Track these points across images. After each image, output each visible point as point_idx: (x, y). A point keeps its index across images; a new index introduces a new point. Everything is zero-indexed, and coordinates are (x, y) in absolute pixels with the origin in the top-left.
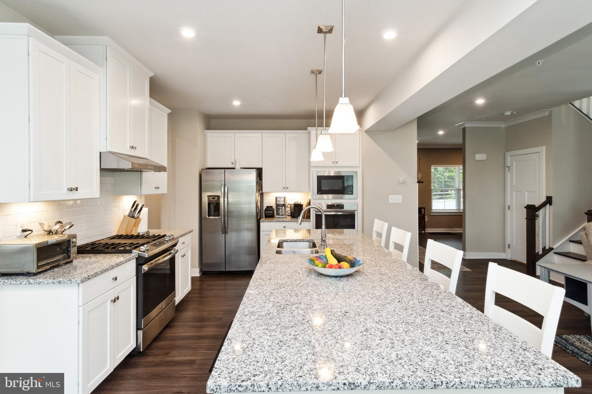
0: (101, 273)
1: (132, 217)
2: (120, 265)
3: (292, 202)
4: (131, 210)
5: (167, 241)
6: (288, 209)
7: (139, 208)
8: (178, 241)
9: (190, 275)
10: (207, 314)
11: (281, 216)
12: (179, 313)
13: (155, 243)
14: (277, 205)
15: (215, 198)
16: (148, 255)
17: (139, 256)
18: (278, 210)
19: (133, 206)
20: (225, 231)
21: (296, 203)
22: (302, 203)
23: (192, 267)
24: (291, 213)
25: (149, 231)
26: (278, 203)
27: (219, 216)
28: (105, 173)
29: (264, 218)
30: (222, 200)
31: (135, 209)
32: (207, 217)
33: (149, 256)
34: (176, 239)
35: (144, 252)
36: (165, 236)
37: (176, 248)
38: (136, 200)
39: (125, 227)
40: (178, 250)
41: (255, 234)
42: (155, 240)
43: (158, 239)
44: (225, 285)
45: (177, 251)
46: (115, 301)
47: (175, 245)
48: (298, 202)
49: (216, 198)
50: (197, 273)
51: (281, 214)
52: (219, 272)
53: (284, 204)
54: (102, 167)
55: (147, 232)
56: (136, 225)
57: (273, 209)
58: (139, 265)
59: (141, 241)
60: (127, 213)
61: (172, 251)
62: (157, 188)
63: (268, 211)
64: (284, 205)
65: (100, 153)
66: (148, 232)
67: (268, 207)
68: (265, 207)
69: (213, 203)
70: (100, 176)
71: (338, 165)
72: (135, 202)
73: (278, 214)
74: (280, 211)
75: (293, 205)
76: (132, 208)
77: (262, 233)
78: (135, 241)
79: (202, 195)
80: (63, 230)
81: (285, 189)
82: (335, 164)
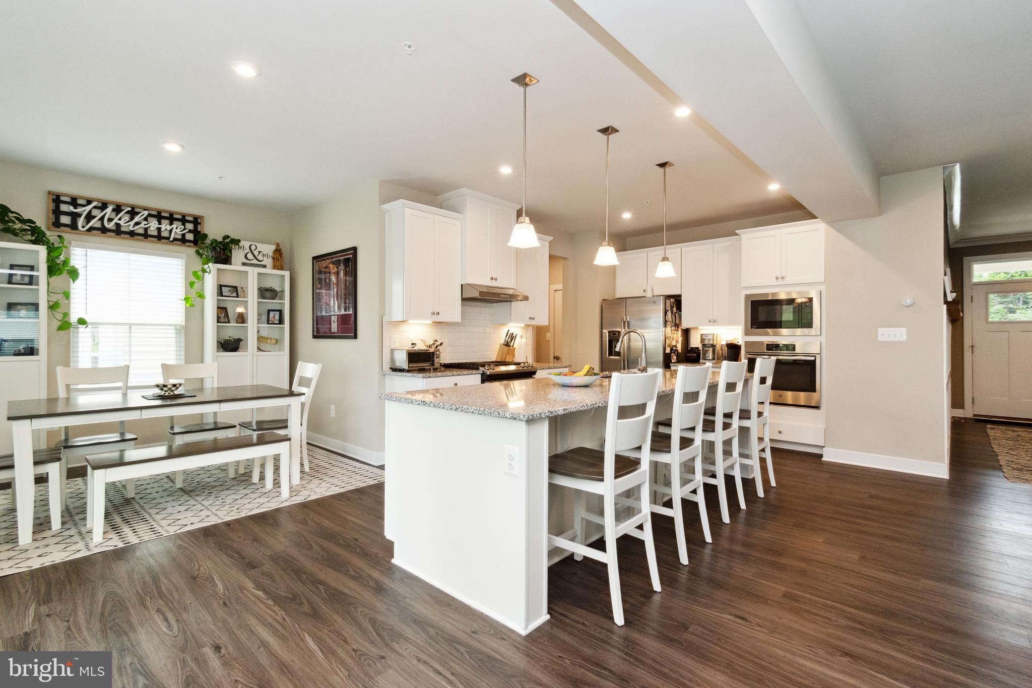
1: (506, 346)
3: (724, 343)
4: (506, 339)
11: (710, 362)
14: (704, 345)
15: (615, 334)
16: (489, 373)
17: (483, 372)
18: (704, 352)
19: (507, 335)
21: (729, 342)
22: (739, 344)
26: (704, 343)
27: (618, 356)
28: (467, 303)
31: (509, 338)
32: (608, 356)
35: (488, 370)
38: (509, 329)
48: (733, 341)
49: (617, 334)
51: (709, 358)
53: (713, 345)
54: (463, 297)
56: (512, 353)
57: (699, 351)
60: (503, 342)
62: (532, 319)
63: (690, 353)
65: (462, 285)
67: (692, 348)
69: (614, 340)
70: (462, 305)
71: (786, 282)
72: (509, 331)
73: (704, 359)
74: (708, 353)
76: (506, 337)
79: (603, 331)
80: (435, 346)
81: (713, 322)
82: (780, 282)
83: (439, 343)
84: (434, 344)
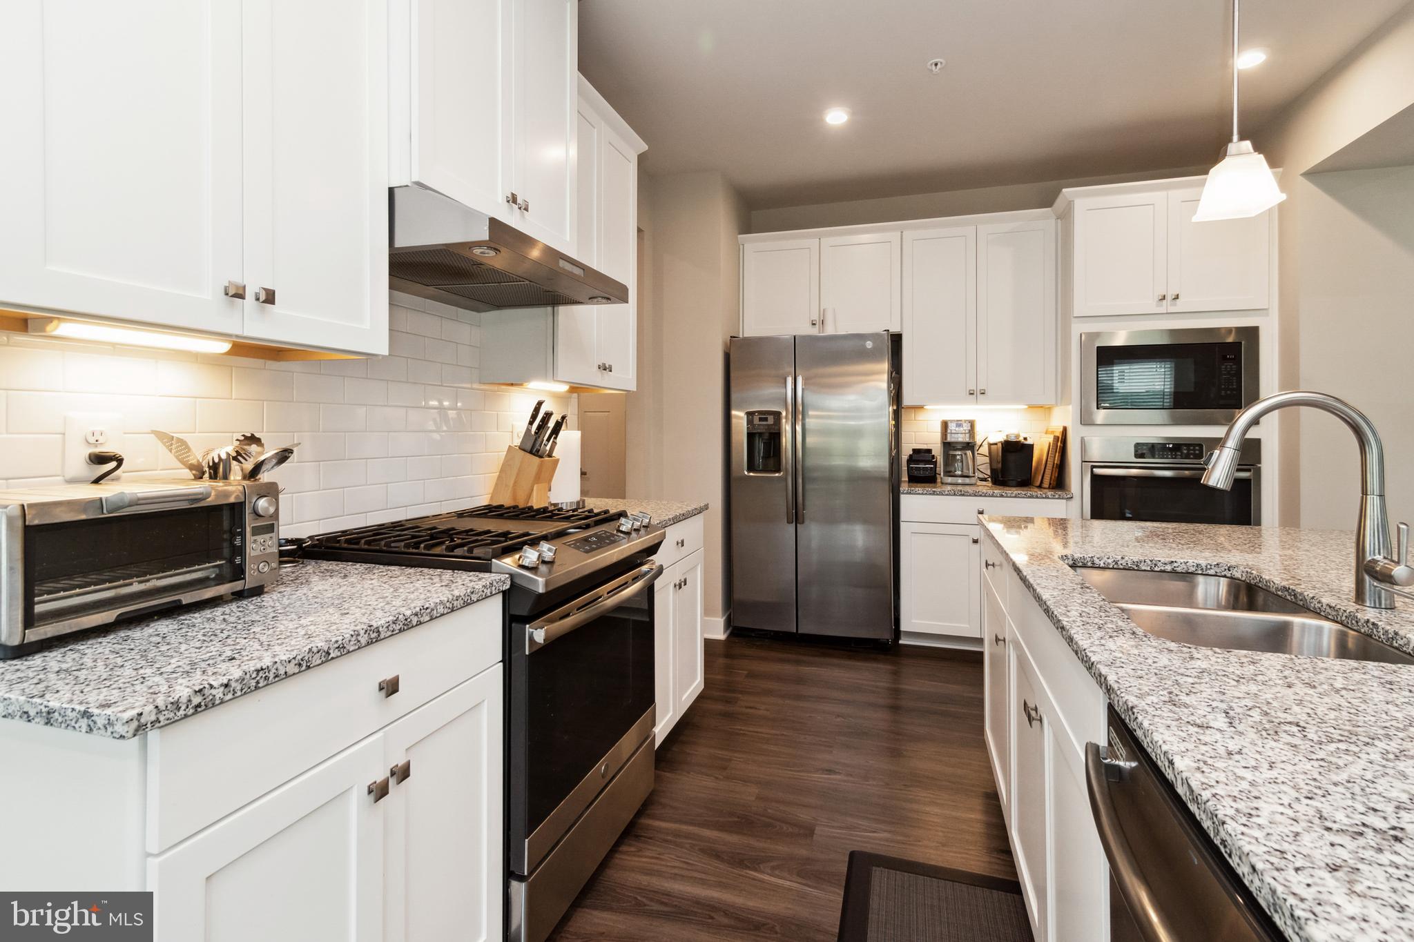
0: (292, 668)
1: (531, 452)
2: (420, 623)
3: (999, 438)
4: (528, 430)
5: (628, 533)
6: (983, 461)
7: (551, 424)
8: (664, 536)
9: (702, 634)
10: (759, 798)
11: (960, 480)
12: (668, 774)
13: (586, 540)
14: (948, 446)
15: (766, 419)
16: (547, 584)
17: (513, 584)
18: (949, 459)
19: (534, 417)
20: (796, 516)
21: (1013, 439)
22: (1029, 442)
23: (707, 611)
24: (992, 470)
25: (584, 501)
26: (949, 439)
27: (778, 471)
29: (906, 484)
30: (786, 427)
31: (540, 428)
32: (746, 473)
33: (551, 588)
34: (656, 528)
35: (533, 569)
36: (623, 514)
37: (658, 559)
38: (541, 399)
39: (512, 482)
40: (662, 566)
41: (887, 530)
42: (587, 527)
43: (598, 523)
44: (800, 680)
45: (660, 571)
46: (379, 791)
47: (653, 549)
48: (1018, 436)
49: (771, 420)
50: (719, 633)
51: (959, 473)
52: (776, 633)
53: (968, 443)
55: (578, 503)
56: (545, 477)
57: (933, 456)
58: (513, 622)
59: (538, 528)
60: (517, 442)
61: (645, 568)
62: (605, 368)
63: (918, 462)
64: (970, 446)
65: (391, 191)
66: (580, 504)
67: (916, 451)
68: (906, 451)
69: (760, 434)
71: (1180, 306)
72: (540, 404)
73: (949, 473)
74: (958, 465)
75: (1000, 445)
76: (531, 423)
77: (904, 527)
78: (516, 527)
79: (734, 413)
80: (249, 466)
81: (977, 394)
82: (1166, 306)
83: (269, 452)
84: (238, 456)
